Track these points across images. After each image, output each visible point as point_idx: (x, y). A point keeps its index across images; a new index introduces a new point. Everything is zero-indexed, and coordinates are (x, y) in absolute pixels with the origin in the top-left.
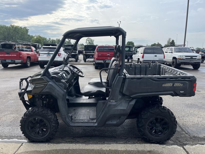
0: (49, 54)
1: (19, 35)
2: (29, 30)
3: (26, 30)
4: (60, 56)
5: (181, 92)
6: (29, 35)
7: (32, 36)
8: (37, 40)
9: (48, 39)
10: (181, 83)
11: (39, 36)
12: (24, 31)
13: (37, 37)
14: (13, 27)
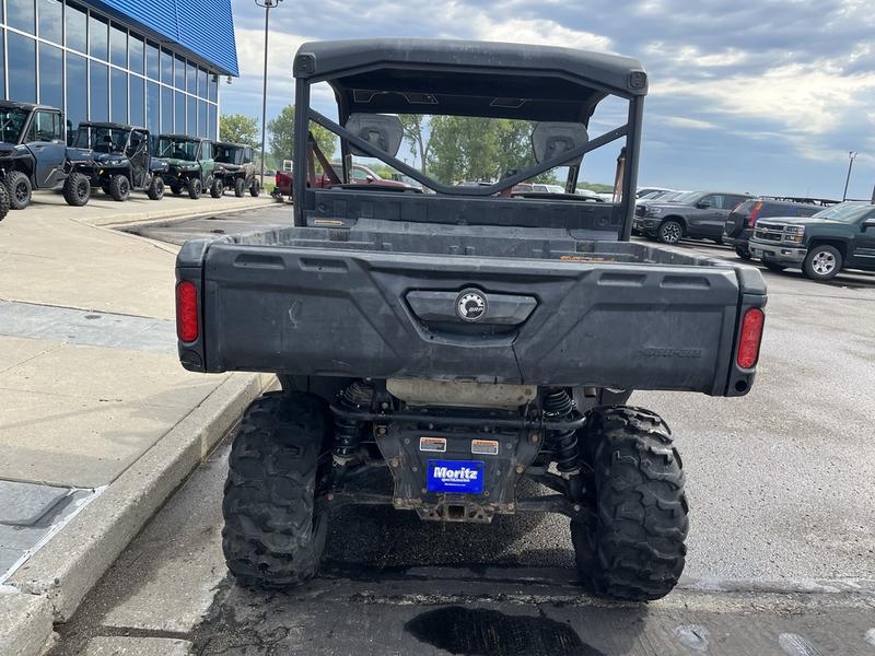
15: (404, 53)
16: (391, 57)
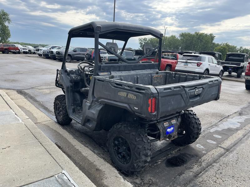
0: (186, 63)
1: (202, 43)
2: (215, 37)
3: (212, 37)
4: (199, 66)
5: (135, 108)
6: (214, 44)
7: (218, 44)
8: (222, 48)
9: (239, 48)
10: (135, 95)
11: (226, 44)
12: (208, 39)
13: (223, 45)
14: (197, 34)
15: (121, 26)
16: (118, 28)
